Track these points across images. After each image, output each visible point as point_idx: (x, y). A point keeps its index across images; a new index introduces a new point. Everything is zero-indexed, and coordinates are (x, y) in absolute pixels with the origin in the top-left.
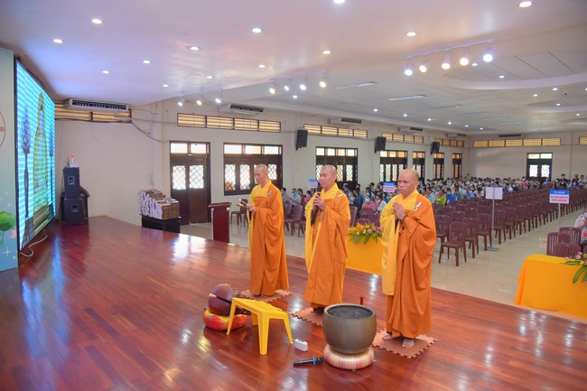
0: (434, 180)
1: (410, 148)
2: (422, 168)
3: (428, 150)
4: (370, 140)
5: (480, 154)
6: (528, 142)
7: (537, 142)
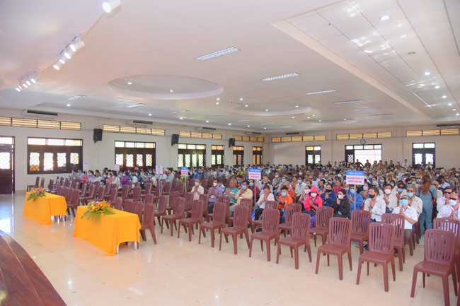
0: (235, 166)
1: (209, 143)
2: (222, 157)
3: (227, 144)
4: (167, 136)
5: (276, 147)
6: (305, 138)
7: (311, 138)
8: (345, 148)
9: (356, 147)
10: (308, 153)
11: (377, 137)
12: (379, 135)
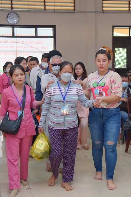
11: (45, 9)
12: (48, 6)
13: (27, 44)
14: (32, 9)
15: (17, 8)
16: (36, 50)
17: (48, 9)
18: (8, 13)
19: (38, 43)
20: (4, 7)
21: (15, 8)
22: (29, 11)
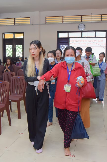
8: (58, 35)
9: (71, 35)
10: (6, 42)
11: (101, 21)
12: (103, 18)
13: (93, 42)
14: (93, 21)
15: (85, 21)
16: (98, 45)
17: (103, 20)
18: (79, 24)
19: (100, 41)
20: (77, 21)
21: (83, 21)
22: (91, 23)
